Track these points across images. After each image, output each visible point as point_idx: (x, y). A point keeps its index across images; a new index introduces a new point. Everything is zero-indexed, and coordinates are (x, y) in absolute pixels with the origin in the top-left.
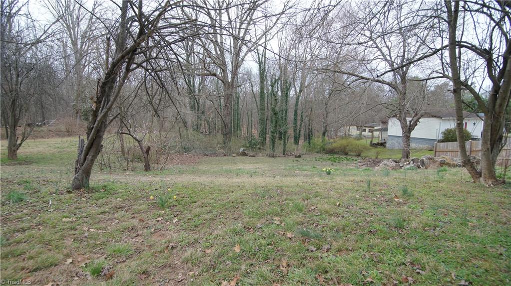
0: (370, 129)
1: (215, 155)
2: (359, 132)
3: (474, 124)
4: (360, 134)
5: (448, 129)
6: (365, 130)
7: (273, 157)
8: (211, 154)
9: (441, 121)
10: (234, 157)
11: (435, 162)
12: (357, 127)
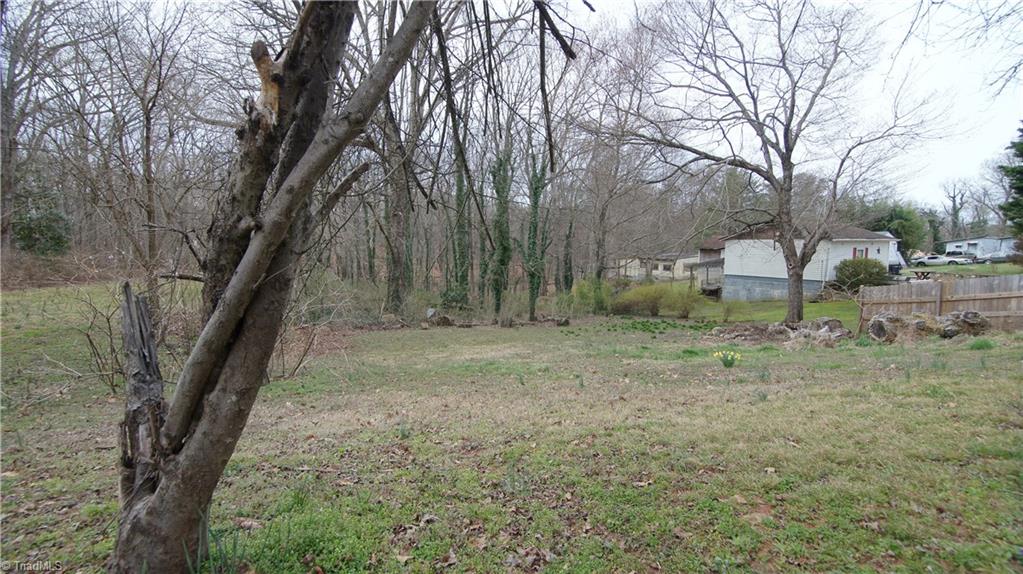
0: (666, 263)
1: (379, 325)
2: (644, 269)
3: (879, 251)
4: (648, 275)
5: (845, 260)
6: (656, 268)
7: (511, 326)
8: (370, 325)
9: (830, 246)
10: (426, 329)
11: (905, 326)
12: (641, 259)
